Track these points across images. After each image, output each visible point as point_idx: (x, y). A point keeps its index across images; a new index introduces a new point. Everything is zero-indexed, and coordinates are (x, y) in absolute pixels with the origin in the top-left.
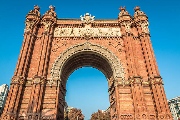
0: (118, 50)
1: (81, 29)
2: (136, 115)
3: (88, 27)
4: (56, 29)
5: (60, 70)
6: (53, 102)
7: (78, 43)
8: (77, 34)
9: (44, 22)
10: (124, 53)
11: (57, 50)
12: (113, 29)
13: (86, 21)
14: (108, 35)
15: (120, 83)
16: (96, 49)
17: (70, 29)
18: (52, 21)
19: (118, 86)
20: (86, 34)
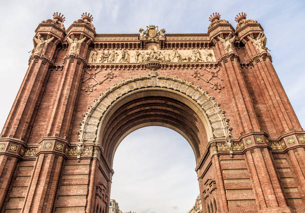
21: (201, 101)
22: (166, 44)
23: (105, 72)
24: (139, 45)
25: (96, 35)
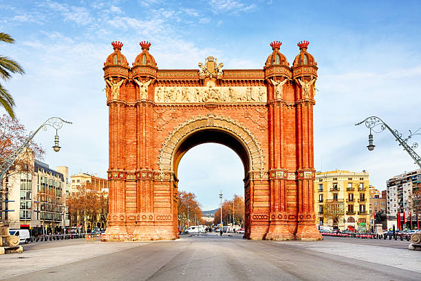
0: (258, 127)
1: (199, 88)
2: (271, 215)
3: (211, 84)
4: (156, 89)
5: (172, 159)
6: (167, 200)
8: (192, 100)
9: (138, 79)
10: (267, 132)
11: (164, 127)
12: (253, 87)
14: (245, 101)
15: (257, 177)
16: (224, 125)
17: (180, 88)
19: (253, 181)
21: (248, 141)
22: (223, 81)
24: (199, 81)
25: (157, 70)
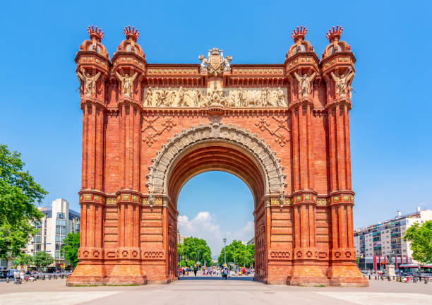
0: (277, 139)
3: (215, 84)
5: (165, 179)
7: (197, 124)
9: (119, 72)
10: (288, 144)
11: (155, 139)
13: (211, 71)
14: (260, 105)
15: (275, 202)
16: (233, 137)
18: (135, 71)
19: (271, 208)
20: (213, 104)
21: (263, 156)
22: (231, 81)
23: (163, 119)
24: (200, 81)
25: (147, 66)
